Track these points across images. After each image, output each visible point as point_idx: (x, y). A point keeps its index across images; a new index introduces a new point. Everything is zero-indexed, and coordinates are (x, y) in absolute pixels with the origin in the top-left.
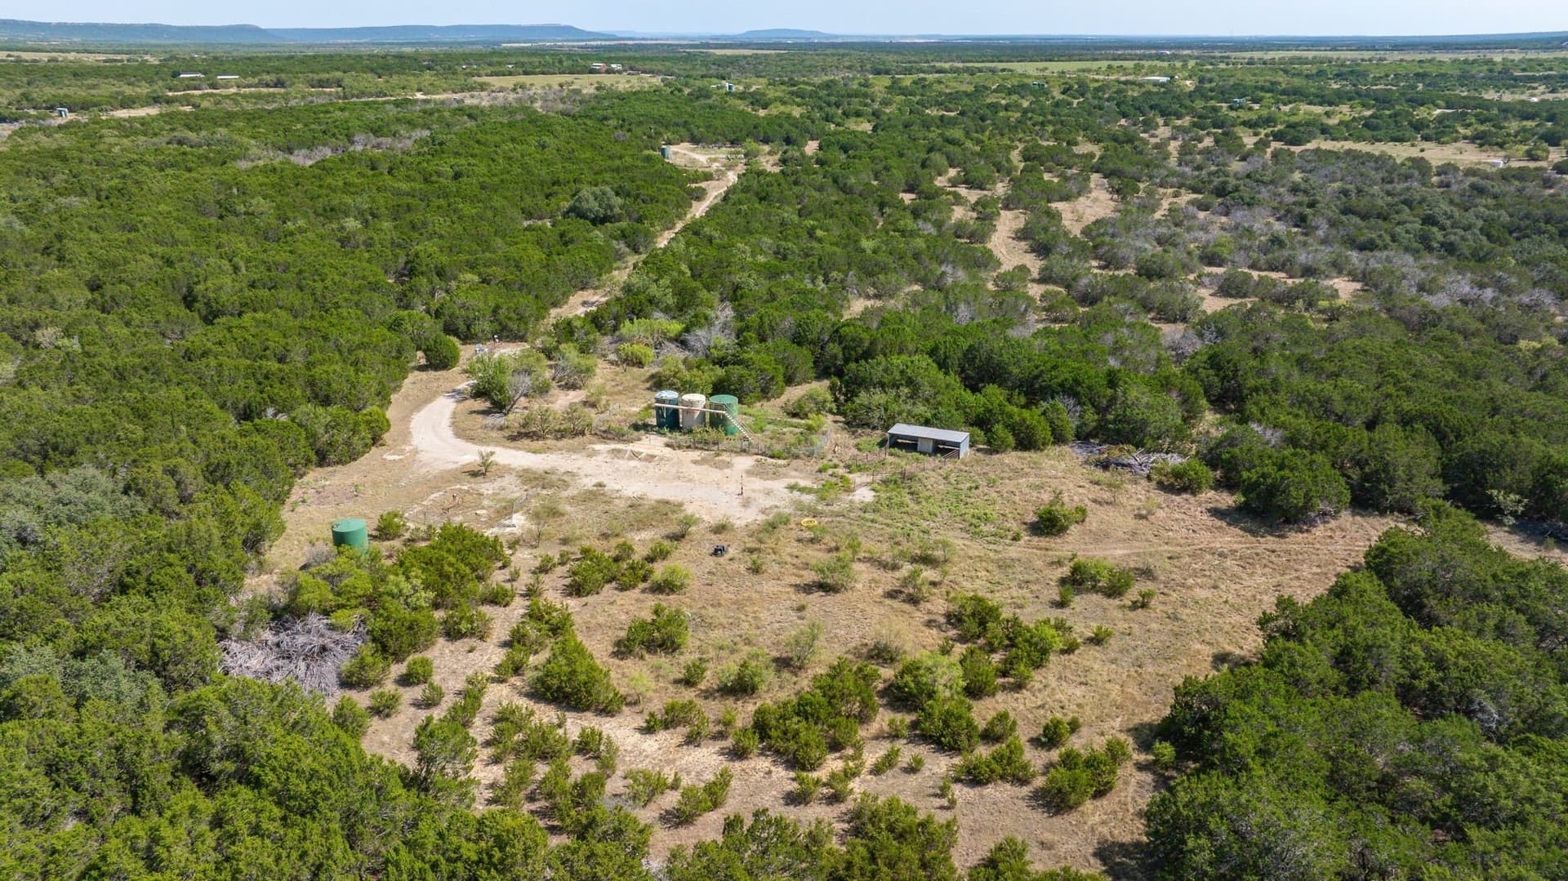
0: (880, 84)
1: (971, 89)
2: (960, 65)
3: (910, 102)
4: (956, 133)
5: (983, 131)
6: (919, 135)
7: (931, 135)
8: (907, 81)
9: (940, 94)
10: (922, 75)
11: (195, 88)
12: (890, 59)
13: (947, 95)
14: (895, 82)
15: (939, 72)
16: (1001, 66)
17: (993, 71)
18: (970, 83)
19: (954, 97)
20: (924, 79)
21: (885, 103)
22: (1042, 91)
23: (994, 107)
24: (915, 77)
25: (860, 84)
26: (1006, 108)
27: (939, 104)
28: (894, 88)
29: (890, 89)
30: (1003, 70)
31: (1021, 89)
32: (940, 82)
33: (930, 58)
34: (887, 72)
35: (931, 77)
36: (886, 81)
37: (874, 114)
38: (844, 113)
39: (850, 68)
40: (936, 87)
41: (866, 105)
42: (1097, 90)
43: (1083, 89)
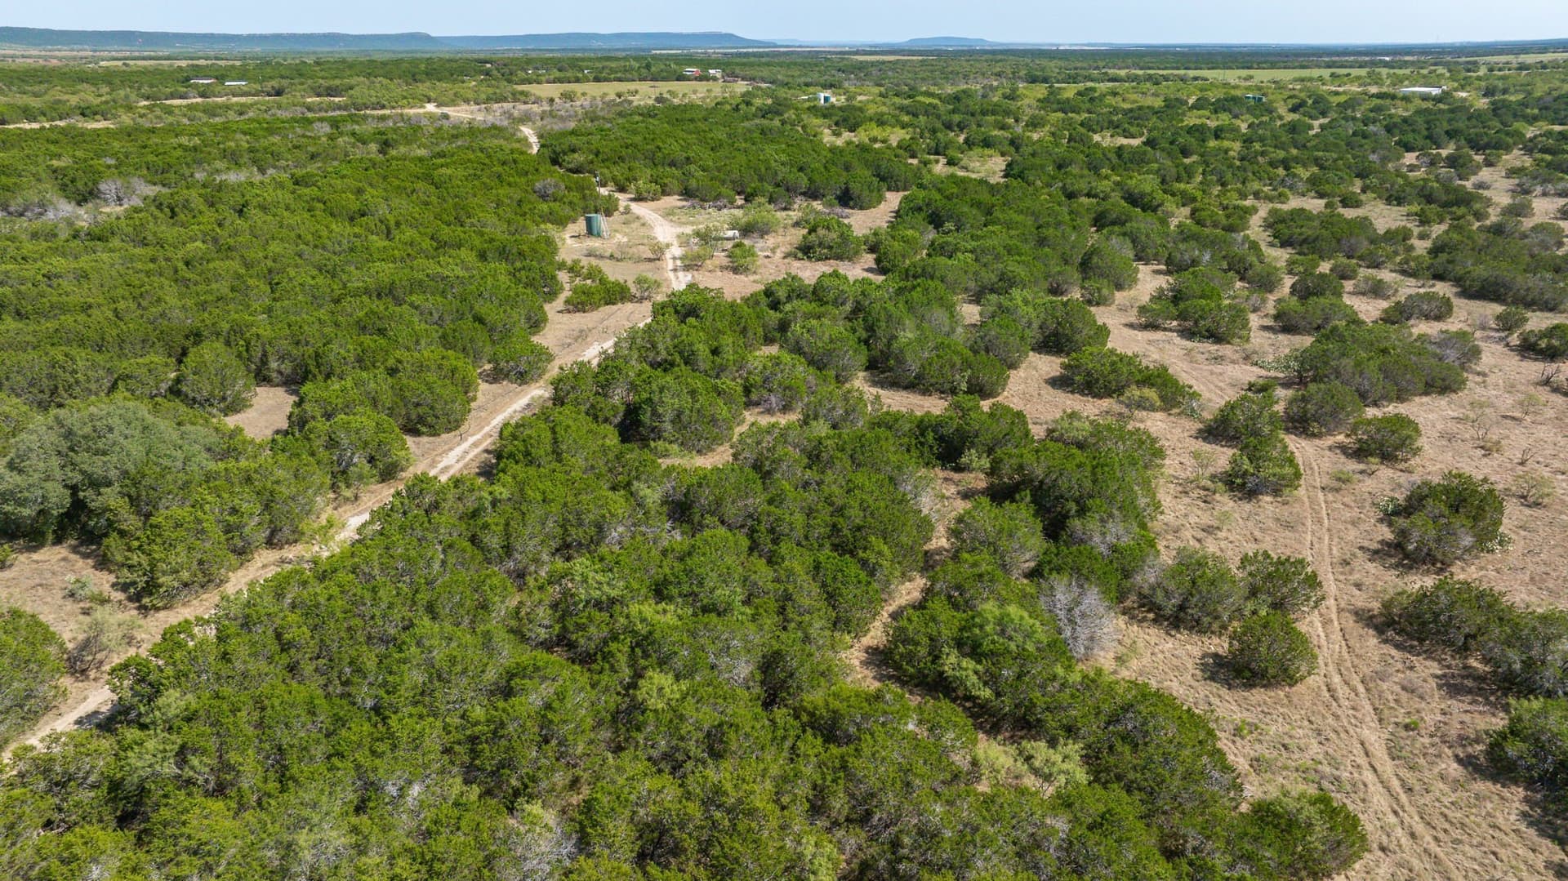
0: (1031, 96)
1: (1158, 103)
2: (1140, 72)
3: (1071, 122)
4: (1145, 183)
5: (1190, 176)
6: (1082, 185)
7: (1104, 186)
8: (1070, 91)
9: (1116, 111)
10: (1090, 84)
11: (181, 97)
12: (1052, 67)
13: (1126, 112)
14: (1052, 92)
15: (1110, 80)
16: (1192, 73)
17: (1183, 79)
18: (1156, 95)
19: (1136, 116)
20: (1093, 89)
21: (1034, 124)
22: (1261, 107)
23: (1198, 131)
24: (1081, 86)
25: (1006, 97)
26: (1218, 134)
27: (1115, 127)
28: (1051, 102)
29: (1044, 102)
30: (1196, 79)
31: (1228, 104)
32: (1115, 94)
33: (1101, 64)
34: (1045, 80)
35: (1104, 87)
36: (1041, 91)
37: (1012, 142)
38: (967, 141)
39: (999, 75)
40: (1110, 100)
41: (1003, 127)
42: (1343, 106)
43: (1320, 106)
